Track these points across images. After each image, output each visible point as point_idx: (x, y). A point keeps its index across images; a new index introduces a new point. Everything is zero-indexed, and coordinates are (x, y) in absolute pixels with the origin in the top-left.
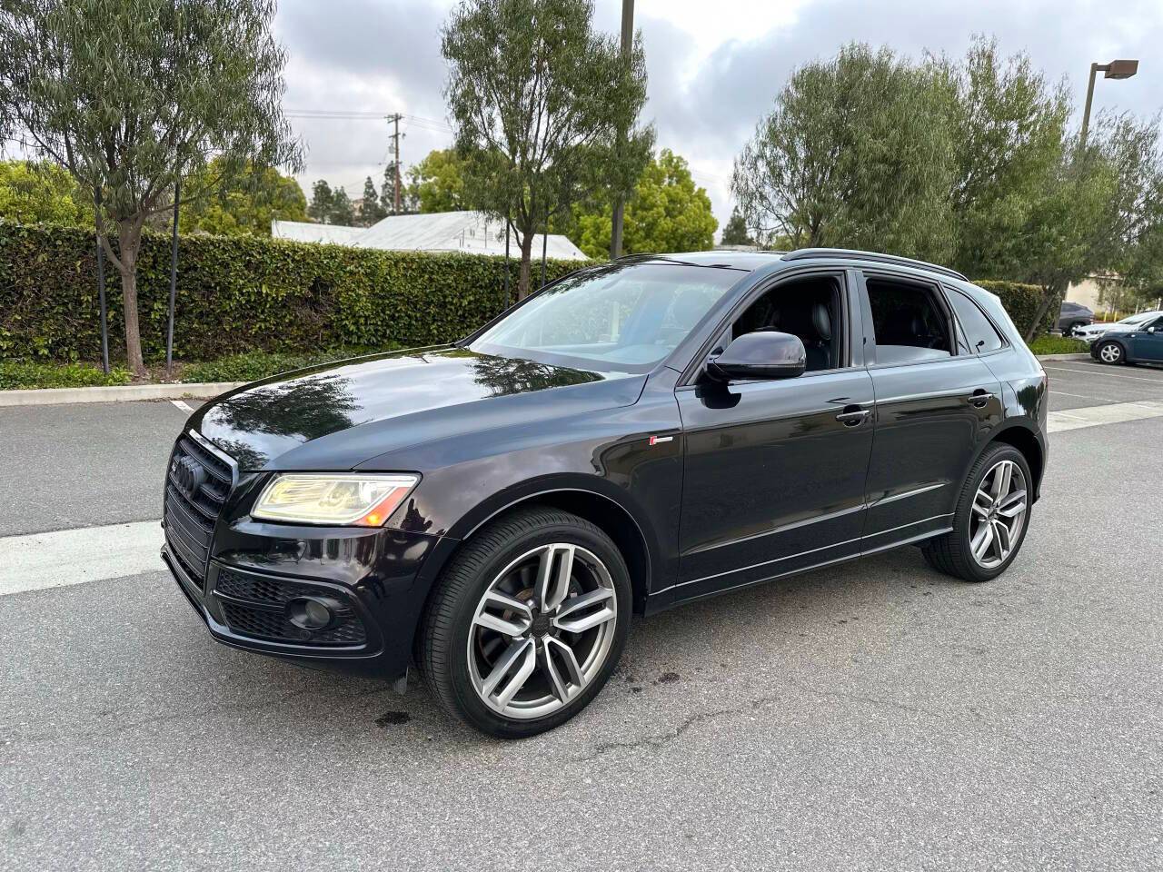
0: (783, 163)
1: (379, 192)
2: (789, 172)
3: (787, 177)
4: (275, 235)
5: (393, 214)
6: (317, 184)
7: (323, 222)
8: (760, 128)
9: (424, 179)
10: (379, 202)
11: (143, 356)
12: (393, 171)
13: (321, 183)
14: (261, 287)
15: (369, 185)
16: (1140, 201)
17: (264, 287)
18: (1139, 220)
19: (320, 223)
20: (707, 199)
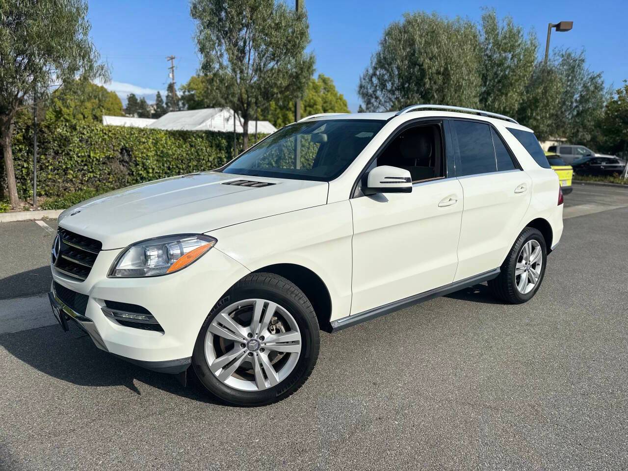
0: (386, 77)
1: (164, 99)
2: (390, 83)
3: (389, 86)
4: (105, 123)
5: (172, 111)
6: (129, 96)
7: (133, 116)
8: (372, 59)
9: (189, 91)
10: (165, 106)
11: (18, 194)
12: (171, 88)
13: (132, 96)
14: (90, 153)
15: (159, 96)
16: (578, 96)
17: (91, 152)
18: (576, 107)
19: (132, 117)
20: (345, 100)
